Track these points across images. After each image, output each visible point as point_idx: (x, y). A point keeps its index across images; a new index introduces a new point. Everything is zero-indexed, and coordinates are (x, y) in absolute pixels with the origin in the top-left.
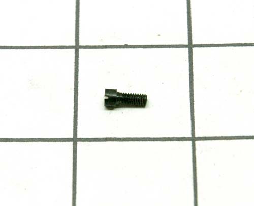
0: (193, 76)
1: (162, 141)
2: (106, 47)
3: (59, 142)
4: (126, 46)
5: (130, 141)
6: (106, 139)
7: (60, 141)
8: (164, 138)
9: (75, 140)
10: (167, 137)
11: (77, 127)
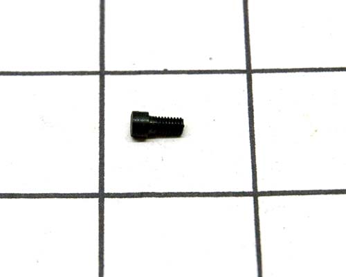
0: (253, 111)
1: (215, 196)
2: (140, 73)
3: (81, 199)
4: (166, 72)
5: (173, 196)
6: (142, 195)
7: (82, 197)
8: (217, 193)
9: (101, 196)
10: (221, 191)
11: (103, 179)
